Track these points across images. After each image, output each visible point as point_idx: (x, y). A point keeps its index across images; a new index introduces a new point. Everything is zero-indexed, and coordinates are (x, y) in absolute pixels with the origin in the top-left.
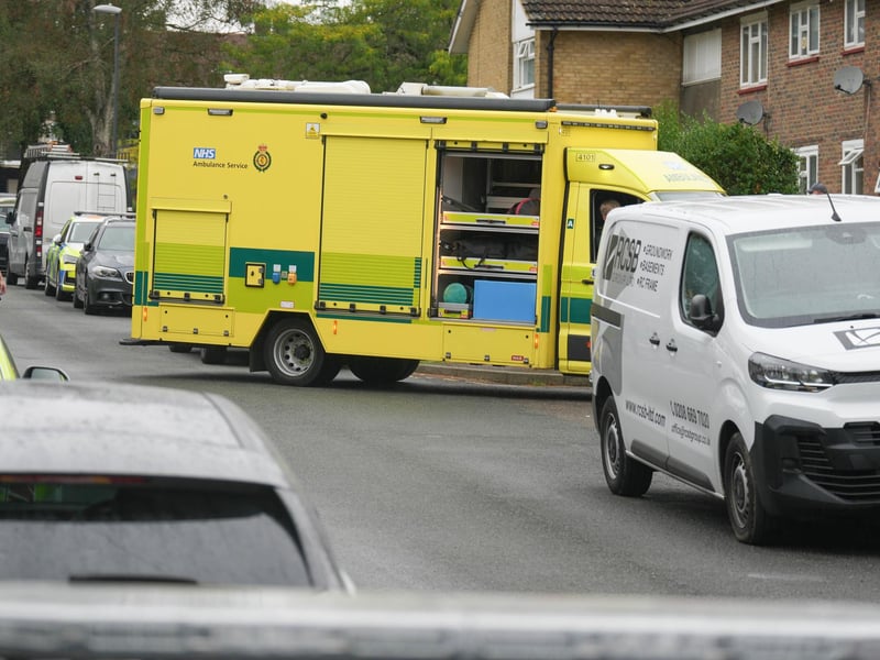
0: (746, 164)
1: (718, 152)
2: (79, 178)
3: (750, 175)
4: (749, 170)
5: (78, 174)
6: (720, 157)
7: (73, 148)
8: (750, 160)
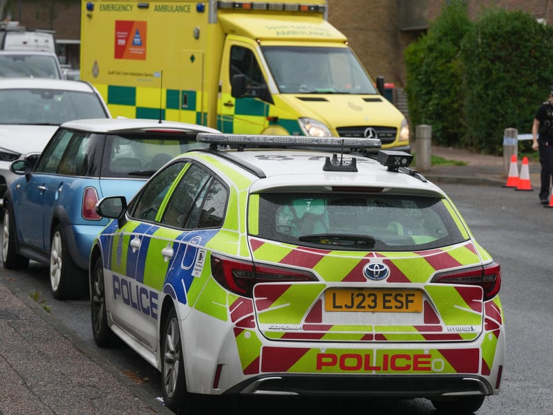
0: (526, 36)
1: (509, 28)
2: (25, 43)
3: (528, 44)
4: (528, 40)
5: (25, 41)
6: (509, 32)
7: (21, 24)
8: (529, 34)
